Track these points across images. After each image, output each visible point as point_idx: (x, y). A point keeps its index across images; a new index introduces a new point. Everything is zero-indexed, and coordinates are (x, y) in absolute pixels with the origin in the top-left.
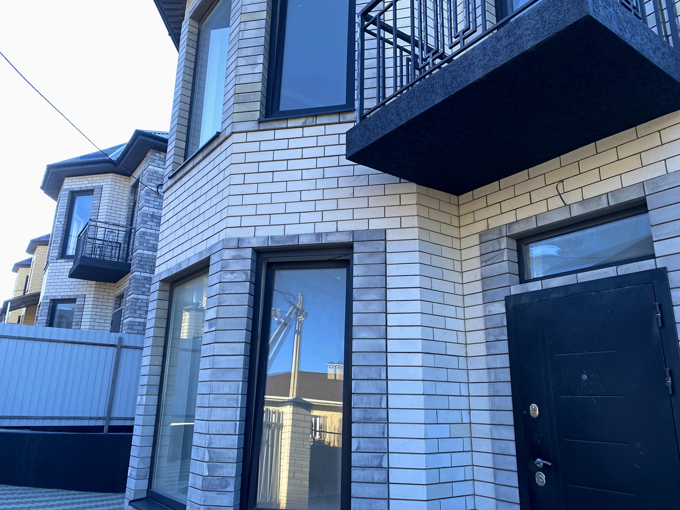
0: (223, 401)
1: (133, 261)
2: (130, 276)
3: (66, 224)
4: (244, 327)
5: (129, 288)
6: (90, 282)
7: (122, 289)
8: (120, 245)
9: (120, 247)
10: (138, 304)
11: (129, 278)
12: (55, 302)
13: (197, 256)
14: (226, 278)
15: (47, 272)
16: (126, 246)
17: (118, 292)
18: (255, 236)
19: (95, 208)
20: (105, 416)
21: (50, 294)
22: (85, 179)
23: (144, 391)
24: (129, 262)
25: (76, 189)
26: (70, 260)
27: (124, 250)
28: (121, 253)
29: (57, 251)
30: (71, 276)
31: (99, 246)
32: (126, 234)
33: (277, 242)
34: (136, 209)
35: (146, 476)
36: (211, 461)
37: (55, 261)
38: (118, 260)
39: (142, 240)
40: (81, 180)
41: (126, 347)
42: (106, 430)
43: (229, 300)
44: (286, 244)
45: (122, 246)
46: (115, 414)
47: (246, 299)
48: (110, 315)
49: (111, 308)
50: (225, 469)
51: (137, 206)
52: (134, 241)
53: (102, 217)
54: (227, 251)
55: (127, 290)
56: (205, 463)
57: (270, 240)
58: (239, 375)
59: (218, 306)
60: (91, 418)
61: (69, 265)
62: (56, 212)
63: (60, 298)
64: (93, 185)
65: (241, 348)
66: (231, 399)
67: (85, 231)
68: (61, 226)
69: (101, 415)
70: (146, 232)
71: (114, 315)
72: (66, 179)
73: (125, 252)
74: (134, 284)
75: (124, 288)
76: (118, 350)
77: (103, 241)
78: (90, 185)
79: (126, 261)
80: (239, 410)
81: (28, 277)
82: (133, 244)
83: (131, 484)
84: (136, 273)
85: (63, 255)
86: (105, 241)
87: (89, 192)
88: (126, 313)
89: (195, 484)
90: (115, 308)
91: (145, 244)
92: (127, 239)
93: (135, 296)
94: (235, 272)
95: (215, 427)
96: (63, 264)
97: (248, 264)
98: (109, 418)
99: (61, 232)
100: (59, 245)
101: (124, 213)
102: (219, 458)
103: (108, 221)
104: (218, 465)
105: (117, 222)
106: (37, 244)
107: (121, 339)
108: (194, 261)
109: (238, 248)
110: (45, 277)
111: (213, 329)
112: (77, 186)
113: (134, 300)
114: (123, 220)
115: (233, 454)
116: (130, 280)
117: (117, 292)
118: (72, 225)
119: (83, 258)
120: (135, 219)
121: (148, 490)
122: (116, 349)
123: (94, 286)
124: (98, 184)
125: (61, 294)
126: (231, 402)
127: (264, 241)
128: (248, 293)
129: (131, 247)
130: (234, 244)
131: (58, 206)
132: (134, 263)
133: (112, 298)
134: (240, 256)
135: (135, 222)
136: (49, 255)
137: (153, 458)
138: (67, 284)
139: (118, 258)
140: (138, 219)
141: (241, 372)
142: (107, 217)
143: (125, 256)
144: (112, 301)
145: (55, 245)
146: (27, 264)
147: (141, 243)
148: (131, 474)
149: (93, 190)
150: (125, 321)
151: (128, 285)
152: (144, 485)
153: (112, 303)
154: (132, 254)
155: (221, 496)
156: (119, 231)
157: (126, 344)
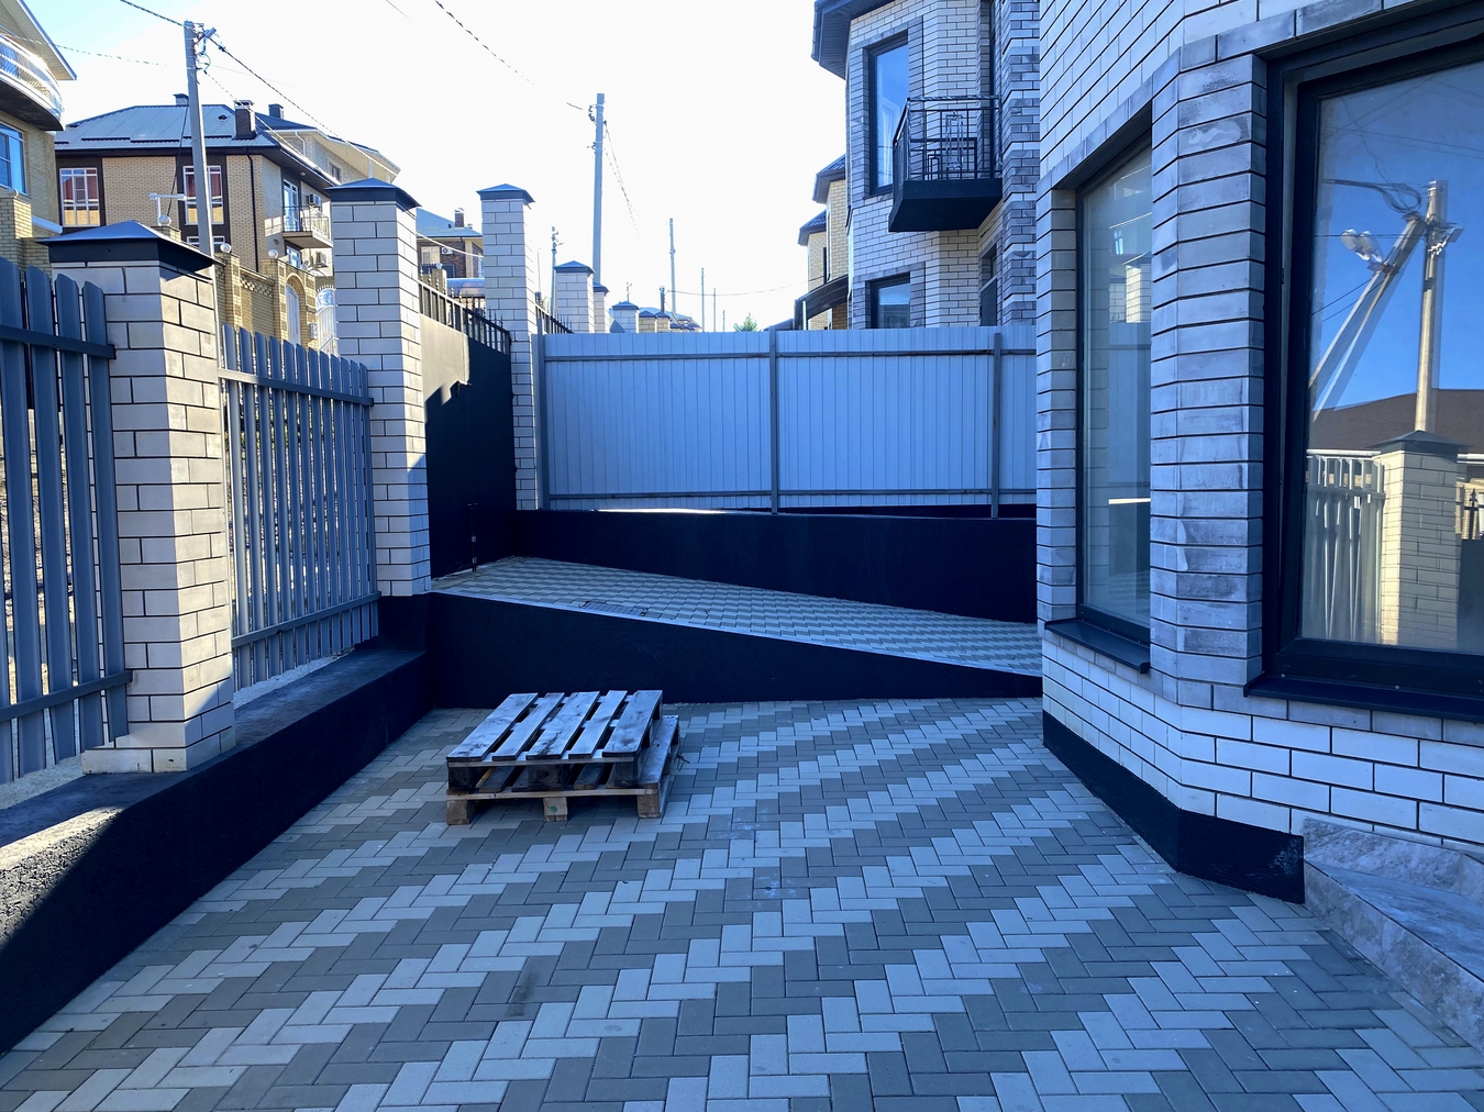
0: (1209, 422)
1: (1004, 172)
2: (1004, 206)
3: (867, 122)
4: (1246, 254)
5: (1003, 232)
6: (929, 235)
7: (992, 238)
8: (976, 144)
9: (975, 148)
10: (1026, 264)
11: (1001, 212)
12: (874, 286)
13: (1123, 109)
14: (1192, 146)
15: (852, 228)
16: (987, 142)
17: (985, 246)
18: (1258, 20)
19: (915, 72)
20: (990, 487)
21: (863, 272)
22: (888, 12)
23: (1047, 421)
24: (997, 175)
25: (874, 41)
26: (886, 197)
27: (983, 153)
28: (979, 159)
29: (862, 182)
30: (894, 228)
31: (935, 155)
32: (982, 115)
33: (1319, 20)
34: (997, 52)
35: (1071, 580)
36: (1191, 543)
37: (861, 203)
38: (976, 176)
39: (1017, 120)
40: (880, 17)
41: (1011, 352)
42: (994, 513)
43: (1203, 195)
44: (1345, 20)
45: (979, 144)
46: (1007, 484)
47: (1243, 188)
48: (976, 296)
49: (976, 282)
50: (1225, 558)
51: (997, 43)
52: (1000, 126)
53: (932, 90)
54: (1190, 78)
55: (1001, 237)
56: (1179, 548)
57: (1299, 21)
58: (1241, 365)
59: (1178, 214)
60: (965, 492)
61: (885, 207)
62: (847, 101)
63: (880, 276)
64: (905, 20)
65: (1240, 304)
66: (1226, 417)
67: (903, 127)
68: (860, 127)
69: (982, 485)
70: (1022, 100)
71: (983, 295)
72: (853, 22)
73: (987, 156)
74: (1014, 222)
75: (995, 235)
76: (996, 360)
77: (941, 140)
78: (898, 23)
79: (992, 175)
80: (1245, 441)
81: (825, 249)
82: (1000, 133)
83: (1044, 594)
84: (1015, 198)
85: (873, 189)
86: (944, 140)
87: (898, 39)
88: (1006, 287)
89: (1163, 587)
90: (984, 281)
91: (1025, 129)
92: (987, 126)
93: (1018, 248)
94: (1213, 126)
95: (1194, 477)
96: (876, 207)
97: (1244, 99)
98: (997, 490)
99: (862, 141)
100: (862, 169)
101: (973, 69)
102: (1208, 537)
103: (943, 94)
104: (1206, 552)
105: (962, 93)
106: (829, 178)
107: (998, 338)
108: (1116, 125)
109: (1217, 62)
110: (851, 239)
111: (1173, 268)
112: (875, 33)
113: (1018, 258)
114: (974, 84)
115: (1240, 529)
116: (1005, 216)
117: (983, 247)
118: (879, 121)
119: (909, 184)
120: (997, 76)
121: (1077, 605)
122: (991, 358)
123: (937, 241)
124: (912, 16)
125: (883, 268)
126: (1225, 423)
127: (1285, 26)
128: (1250, 171)
129: (997, 142)
130: (1206, 54)
131: (848, 88)
132: (1008, 173)
133: (975, 260)
134: (1223, 81)
135: (997, 83)
136: (849, 195)
137: (1079, 548)
138: (889, 245)
139: (976, 172)
140: (1003, 74)
141: (1245, 356)
142: (942, 86)
143: (987, 165)
144: (976, 267)
145: (856, 170)
146: (818, 226)
147: (1016, 128)
148: (1042, 577)
149: (905, 33)
150: (1005, 304)
151: (1001, 228)
152: (1068, 594)
153: (975, 271)
154: (1001, 156)
155: (1220, 609)
156: (968, 110)
157: (1009, 345)
